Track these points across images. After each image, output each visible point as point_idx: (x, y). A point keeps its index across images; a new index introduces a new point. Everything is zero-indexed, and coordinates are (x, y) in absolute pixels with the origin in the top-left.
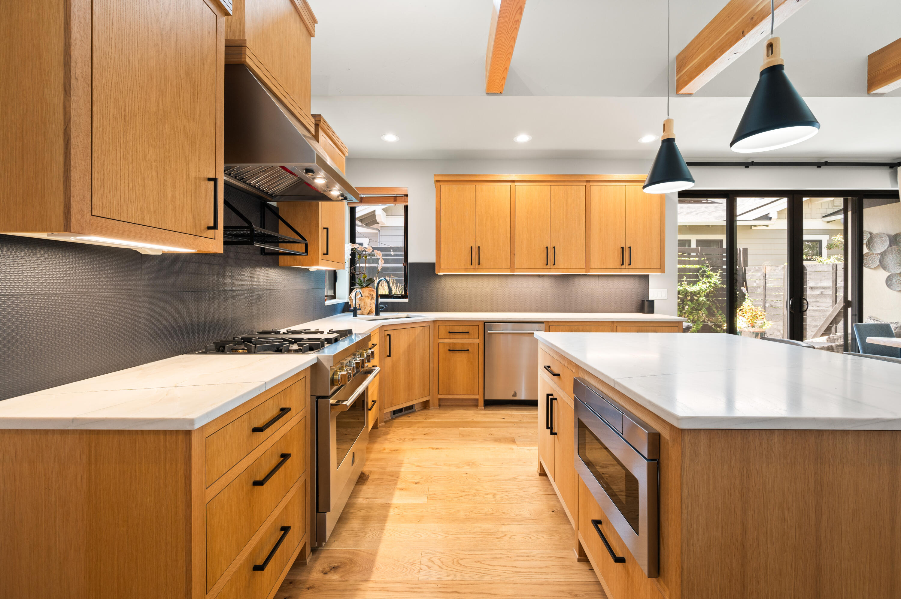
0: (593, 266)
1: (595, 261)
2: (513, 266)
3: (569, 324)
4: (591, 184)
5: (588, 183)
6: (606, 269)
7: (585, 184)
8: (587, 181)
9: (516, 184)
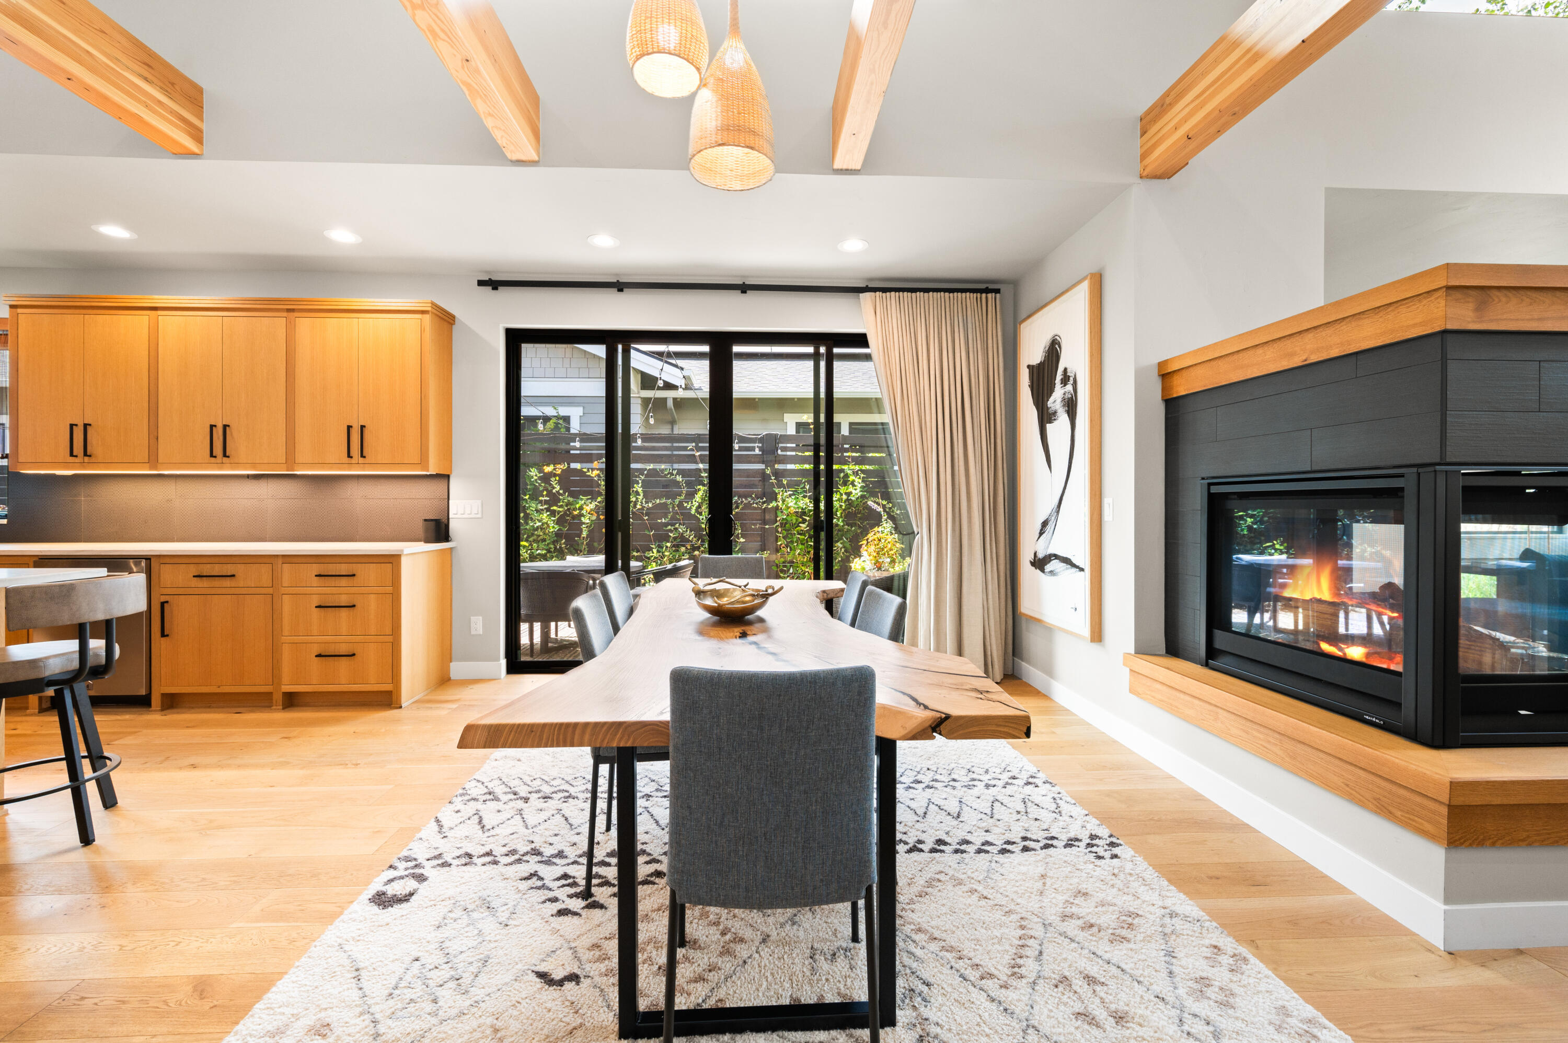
0: (300, 458)
1: (304, 451)
2: (153, 459)
3: (196, 560)
4: (296, 314)
5: (292, 313)
6: (323, 465)
7: (285, 314)
8: (289, 310)
9: (160, 313)
